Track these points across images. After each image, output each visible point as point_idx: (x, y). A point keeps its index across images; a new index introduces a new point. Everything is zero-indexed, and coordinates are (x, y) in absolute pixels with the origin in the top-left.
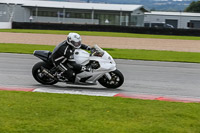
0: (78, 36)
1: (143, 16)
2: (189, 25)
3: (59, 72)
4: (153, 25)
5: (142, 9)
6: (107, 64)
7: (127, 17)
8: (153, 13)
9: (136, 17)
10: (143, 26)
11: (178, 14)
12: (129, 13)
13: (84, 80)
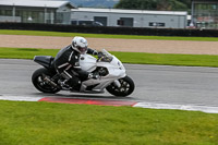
0: (84, 40)
1: (70, 13)
2: (119, 22)
3: (63, 79)
4: (81, 22)
5: (69, 6)
6: (116, 70)
7: (52, 14)
8: (80, 9)
9: (62, 14)
10: (70, 23)
11: (107, 10)
12: (54, 9)
13: (90, 88)
